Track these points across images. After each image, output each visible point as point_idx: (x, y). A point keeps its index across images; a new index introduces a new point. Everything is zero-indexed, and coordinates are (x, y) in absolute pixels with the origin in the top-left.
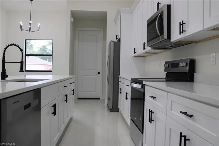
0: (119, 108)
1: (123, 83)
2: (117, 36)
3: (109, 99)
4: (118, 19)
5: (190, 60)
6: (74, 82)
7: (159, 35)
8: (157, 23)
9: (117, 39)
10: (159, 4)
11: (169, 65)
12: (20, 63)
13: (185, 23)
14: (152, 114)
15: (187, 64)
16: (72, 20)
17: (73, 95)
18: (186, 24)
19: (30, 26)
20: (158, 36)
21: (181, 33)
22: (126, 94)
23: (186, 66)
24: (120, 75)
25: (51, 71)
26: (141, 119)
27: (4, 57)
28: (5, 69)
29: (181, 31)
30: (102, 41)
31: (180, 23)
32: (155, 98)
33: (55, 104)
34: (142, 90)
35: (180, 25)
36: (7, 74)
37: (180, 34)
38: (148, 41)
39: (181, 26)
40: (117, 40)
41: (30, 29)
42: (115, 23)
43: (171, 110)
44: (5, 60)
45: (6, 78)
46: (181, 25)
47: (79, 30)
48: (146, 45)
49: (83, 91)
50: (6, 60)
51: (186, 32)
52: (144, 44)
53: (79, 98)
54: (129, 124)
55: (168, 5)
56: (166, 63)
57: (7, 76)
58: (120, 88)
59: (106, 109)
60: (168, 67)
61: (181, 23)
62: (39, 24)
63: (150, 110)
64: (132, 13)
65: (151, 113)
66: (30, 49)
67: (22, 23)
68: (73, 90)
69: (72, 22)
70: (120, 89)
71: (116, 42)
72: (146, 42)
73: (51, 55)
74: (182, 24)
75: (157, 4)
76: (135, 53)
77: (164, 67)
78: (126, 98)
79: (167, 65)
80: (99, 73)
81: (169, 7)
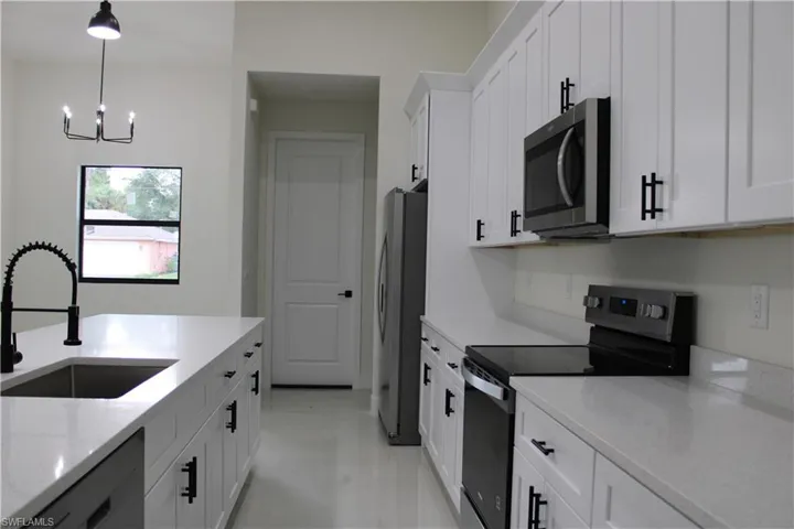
0: (420, 432)
1: (436, 349)
2: (414, 168)
3: (385, 388)
4: (420, 109)
5: (678, 297)
6: (258, 345)
7: (569, 203)
8: (561, 156)
9: (414, 179)
10: (568, 85)
11: (601, 300)
12: (67, 314)
13: (661, 183)
14: (541, 506)
15: (665, 310)
16: (254, 105)
17: (257, 393)
18: (666, 187)
19: (99, 121)
20: (565, 207)
21: (648, 215)
22: (449, 395)
23: (664, 316)
24: (424, 314)
25: (176, 282)
26: (499, 505)
27: (8, 290)
28: (13, 331)
29: (648, 207)
30: (362, 180)
31: (644, 178)
32: (552, 451)
33: (195, 459)
34: (505, 406)
35: (645, 185)
36: (19, 349)
37: (644, 218)
38: (528, 214)
39: (649, 189)
40: (417, 182)
41: (100, 131)
42: (410, 118)
43: (609, 518)
44: (13, 300)
45: (15, 366)
46: (649, 185)
47: (277, 140)
48: (520, 221)
49: (291, 361)
50: (16, 302)
51: (665, 214)
52: (515, 215)
53: (275, 382)
54: (458, 506)
55: (600, 101)
56: (592, 289)
57: (19, 357)
58: (426, 365)
59: (375, 429)
60: (600, 306)
61: (649, 181)
62: (132, 115)
63: (532, 489)
64: (472, 90)
65: (538, 503)
66: (97, 182)
67: (71, 110)
68: (256, 375)
69: (253, 113)
70: (427, 368)
71: (410, 194)
72: (521, 211)
73: (177, 224)
74: (651, 183)
75: (562, 83)
76: (479, 239)
77: (586, 303)
78: (449, 411)
79: (597, 300)
80: (348, 294)
81: (604, 106)
